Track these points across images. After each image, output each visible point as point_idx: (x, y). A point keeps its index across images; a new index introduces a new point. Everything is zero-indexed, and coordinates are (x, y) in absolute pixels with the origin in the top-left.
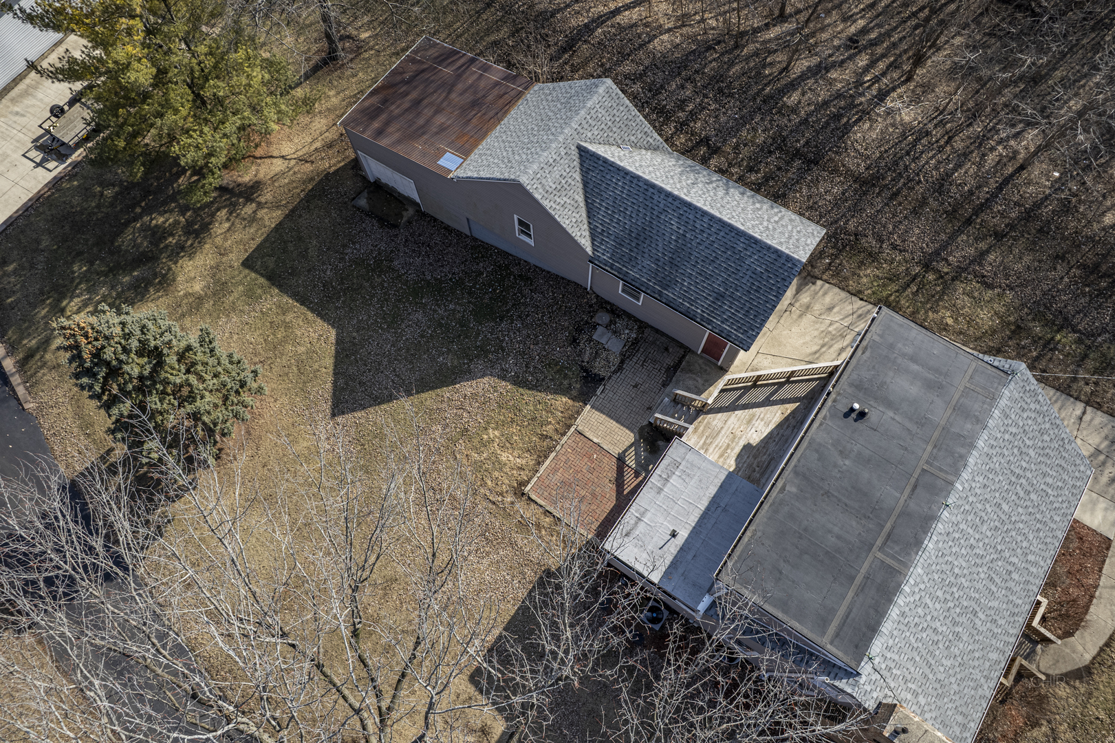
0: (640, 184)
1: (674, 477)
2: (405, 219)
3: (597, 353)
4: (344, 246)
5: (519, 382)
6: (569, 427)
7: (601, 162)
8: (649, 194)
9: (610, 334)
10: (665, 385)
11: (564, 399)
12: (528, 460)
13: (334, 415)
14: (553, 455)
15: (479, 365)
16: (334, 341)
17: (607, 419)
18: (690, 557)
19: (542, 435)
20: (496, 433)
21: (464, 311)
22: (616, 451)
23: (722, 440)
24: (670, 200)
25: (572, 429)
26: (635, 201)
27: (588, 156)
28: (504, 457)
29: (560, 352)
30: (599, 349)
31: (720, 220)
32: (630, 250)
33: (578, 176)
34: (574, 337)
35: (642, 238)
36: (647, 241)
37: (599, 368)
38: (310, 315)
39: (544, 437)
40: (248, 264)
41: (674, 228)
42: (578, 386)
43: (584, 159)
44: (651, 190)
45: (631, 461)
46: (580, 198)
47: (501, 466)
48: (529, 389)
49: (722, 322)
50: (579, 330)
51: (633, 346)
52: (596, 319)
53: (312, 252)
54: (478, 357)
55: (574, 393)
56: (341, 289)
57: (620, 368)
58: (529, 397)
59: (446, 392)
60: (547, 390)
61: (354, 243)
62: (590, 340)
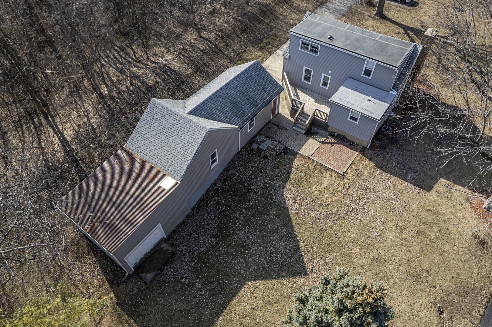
5: (286, 179)
7: (199, 108)
9: (263, 144)
10: (286, 129)
11: (296, 160)
12: (327, 174)
13: (306, 274)
14: (323, 164)
15: (277, 198)
17: (304, 146)
18: (377, 96)
19: (314, 169)
20: (314, 187)
22: (318, 144)
25: (311, 157)
28: (326, 183)
29: (271, 163)
30: (270, 148)
37: (280, 148)
45: (322, 140)
52: (255, 148)
55: (292, 157)
57: (279, 142)
58: (294, 175)
59: (292, 212)
60: (291, 168)
62: (266, 151)
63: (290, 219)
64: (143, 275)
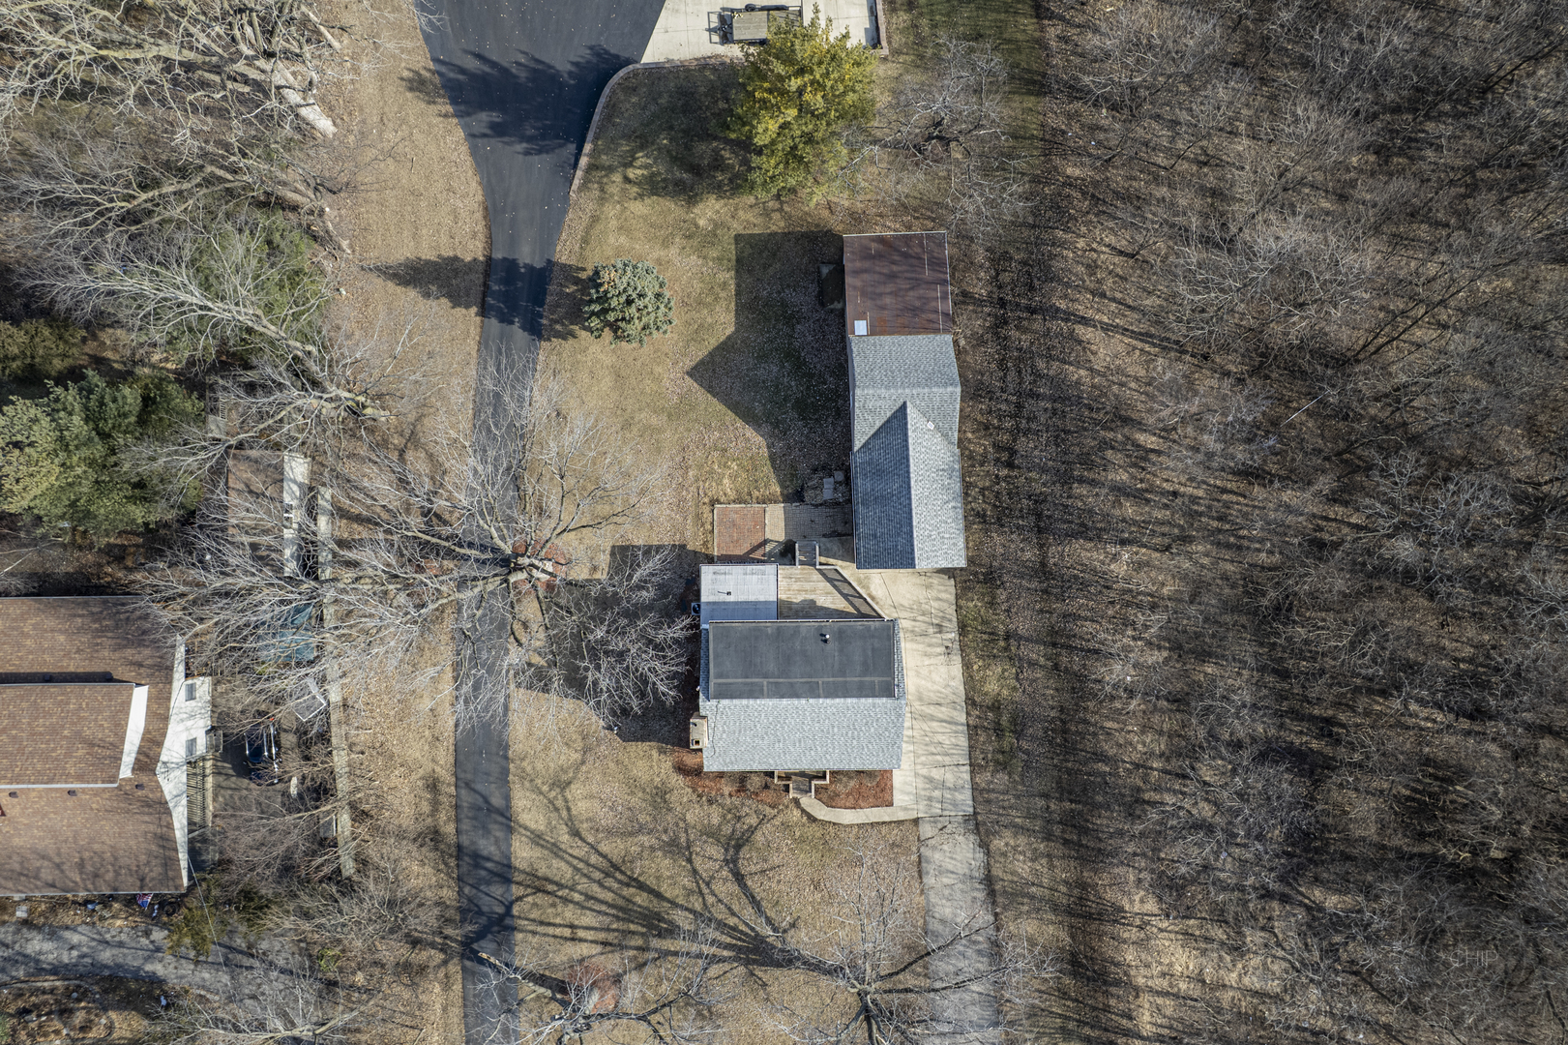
0: (905, 453)
1: (757, 576)
2: (832, 307)
3: (817, 487)
5: (772, 458)
6: (764, 503)
7: (904, 421)
8: (903, 461)
9: (832, 487)
10: (824, 536)
11: (778, 489)
12: (732, 495)
13: (687, 373)
14: (744, 505)
15: (767, 428)
16: (727, 335)
17: (783, 519)
18: (722, 608)
19: (750, 492)
20: (736, 467)
21: (795, 393)
22: (768, 536)
23: (808, 586)
24: (906, 475)
25: (764, 506)
26: (895, 456)
27: (903, 411)
28: (726, 481)
29: (804, 468)
30: (819, 487)
31: (911, 510)
33: (889, 414)
34: (817, 468)
35: (879, 473)
36: (879, 477)
37: (808, 495)
38: (733, 305)
39: (750, 494)
40: (738, 238)
41: (894, 487)
42: (791, 491)
43: (900, 411)
44: (905, 461)
45: (768, 548)
46: (878, 424)
47: (720, 483)
48: (772, 466)
50: (824, 468)
51: (836, 504)
52: (836, 473)
53: (771, 271)
54: (771, 423)
55: (785, 492)
56: (760, 309)
57: (816, 506)
58: (767, 469)
60: (778, 476)
61: (794, 290)
62: (822, 478)
63: (736, 414)
64: (832, 267)
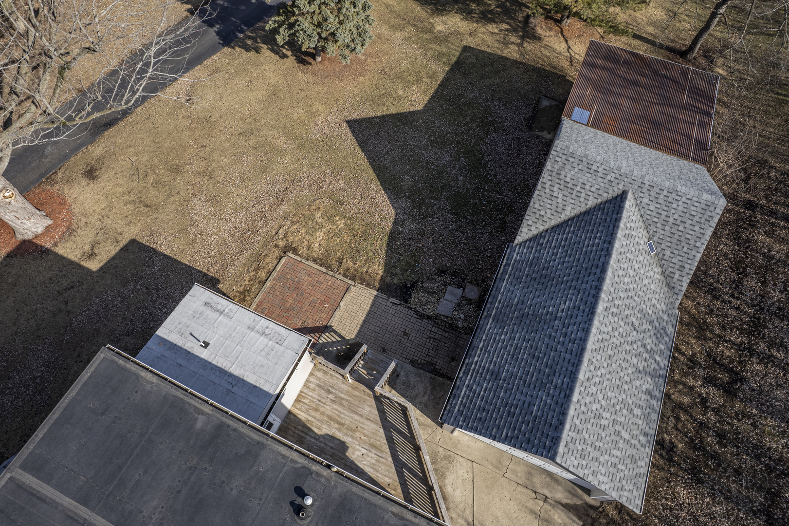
0: (602, 259)
1: (266, 340)
2: (540, 134)
3: (434, 293)
4: (500, 100)
5: (393, 236)
6: (353, 279)
7: (614, 216)
8: (594, 270)
9: (456, 301)
10: (413, 362)
11: (380, 272)
12: (317, 250)
13: (348, 122)
14: (324, 270)
15: (405, 203)
16: (411, 110)
17: (366, 312)
18: (180, 361)
19: (342, 259)
20: (342, 226)
21: (458, 187)
22: (335, 323)
24: (593, 292)
25: (350, 282)
26: (581, 261)
27: (618, 204)
28: (320, 234)
29: (428, 264)
30: (438, 294)
31: (583, 350)
32: (528, 275)
33: (592, 202)
34: (447, 271)
35: (543, 280)
36: (540, 286)
37: (416, 298)
38: (431, 92)
39: (340, 261)
40: (466, 49)
41: (562, 306)
42: (395, 281)
43: (613, 202)
44: (599, 271)
45: (325, 338)
46: (569, 212)
47: (312, 231)
48: (388, 244)
49: (468, 386)
50: (455, 274)
51: (449, 326)
52: (469, 287)
53: (487, 82)
54: (414, 201)
55: (388, 279)
56: (459, 105)
57: (422, 316)
58: (380, 246)
59: (376, 185)
60: (388, 257)
61: (504, 105)
62: (446, 285)
63: (378, 176)
